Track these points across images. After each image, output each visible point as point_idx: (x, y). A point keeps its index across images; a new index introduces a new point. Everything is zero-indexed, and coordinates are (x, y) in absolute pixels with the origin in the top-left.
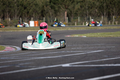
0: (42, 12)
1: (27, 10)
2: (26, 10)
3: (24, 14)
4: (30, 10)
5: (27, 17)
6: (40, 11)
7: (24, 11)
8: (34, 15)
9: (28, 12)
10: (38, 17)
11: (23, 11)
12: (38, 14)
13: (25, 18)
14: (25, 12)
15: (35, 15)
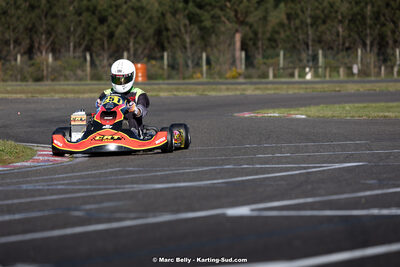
0: (159, 33)
1: (108, 26)
2: (104, 28)
3: (100, 39)
4: (117, 26)
5: (109, 48)
6: (151, 31)
7: (100, 29)
8: (131, 44)
9: (111, 36)
10: (146, 52)
11: (95, 29)
12: (146, 41)
13: (101, 52)
14: (102, 33)
15: (134, 43)
